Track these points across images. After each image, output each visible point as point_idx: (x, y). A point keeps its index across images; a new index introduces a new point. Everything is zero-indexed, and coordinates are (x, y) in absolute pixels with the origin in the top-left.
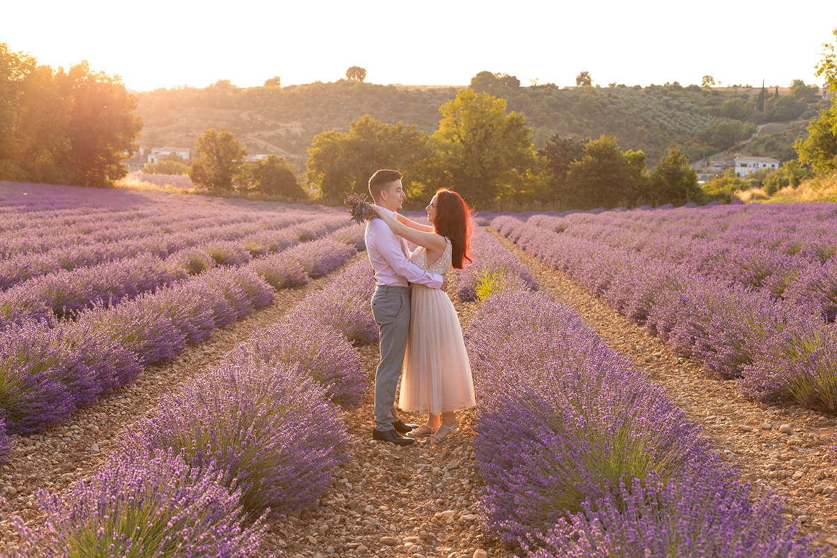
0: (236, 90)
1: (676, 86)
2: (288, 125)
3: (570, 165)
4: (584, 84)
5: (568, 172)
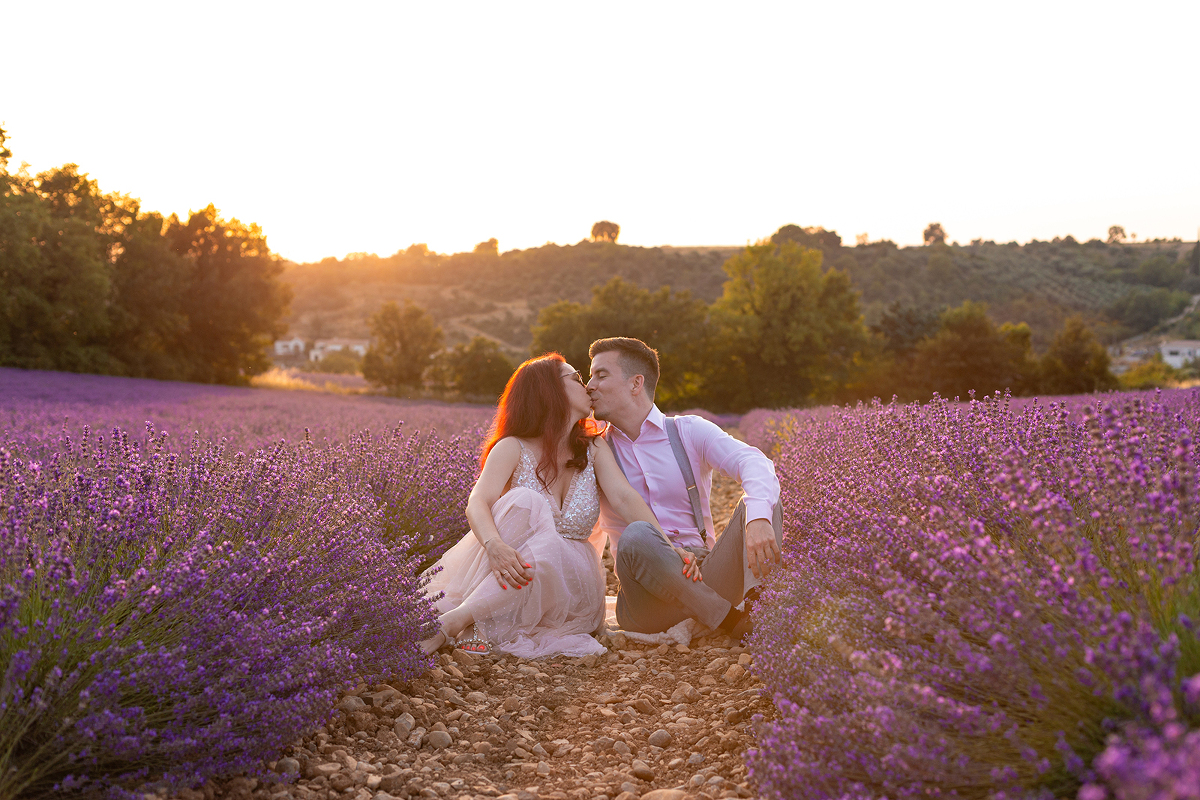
0: (434, 258)
1: (1070, 241)
2: (509, 306)
3: (919, 345)
4: (935, 241)
5: (917, 356)
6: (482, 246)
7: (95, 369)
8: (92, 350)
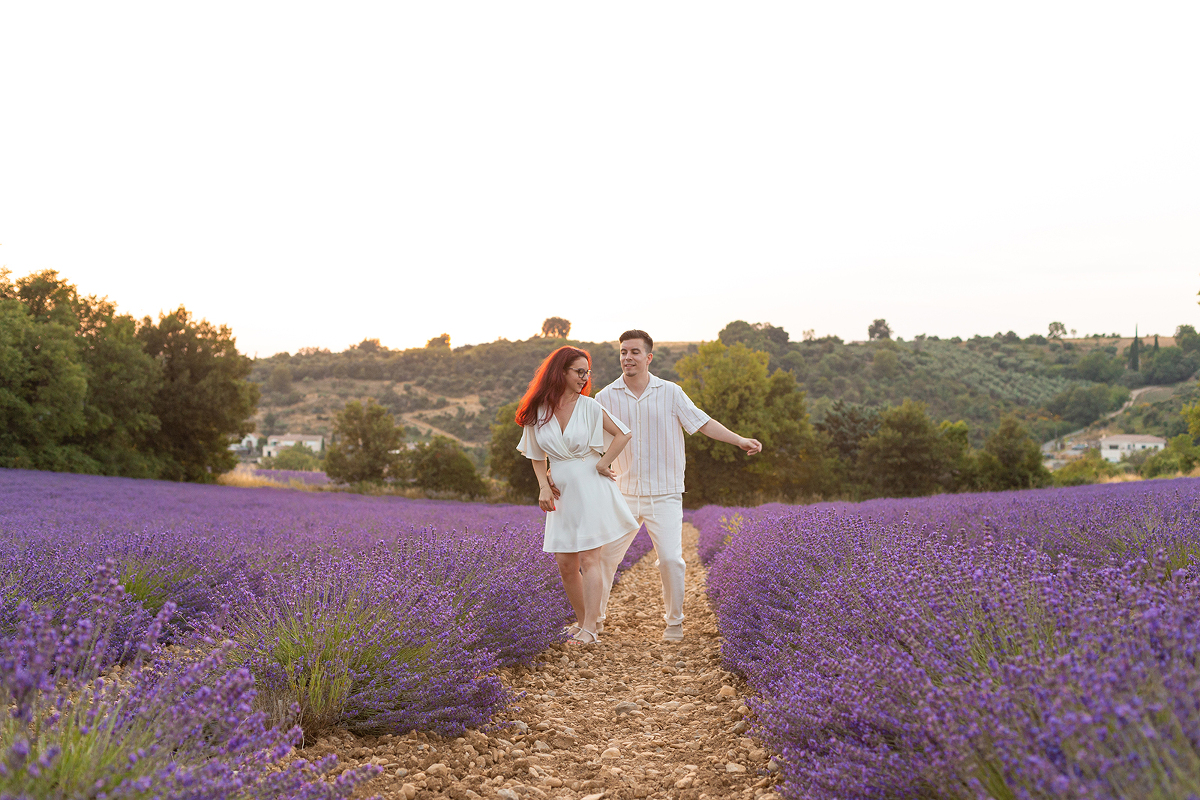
0: (387, 354)
1: (1012, 337)
2: (461, 401)
3: (862, 442)
4: (880, 337)
5: (859, 453)
6: (434, 343)
7: (71, 468)
8: (67, 449)
